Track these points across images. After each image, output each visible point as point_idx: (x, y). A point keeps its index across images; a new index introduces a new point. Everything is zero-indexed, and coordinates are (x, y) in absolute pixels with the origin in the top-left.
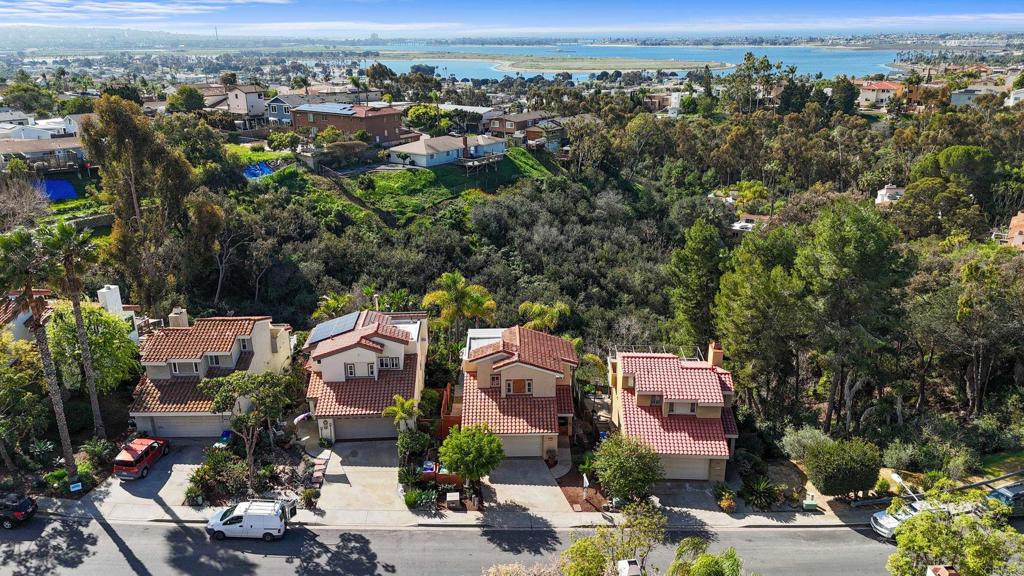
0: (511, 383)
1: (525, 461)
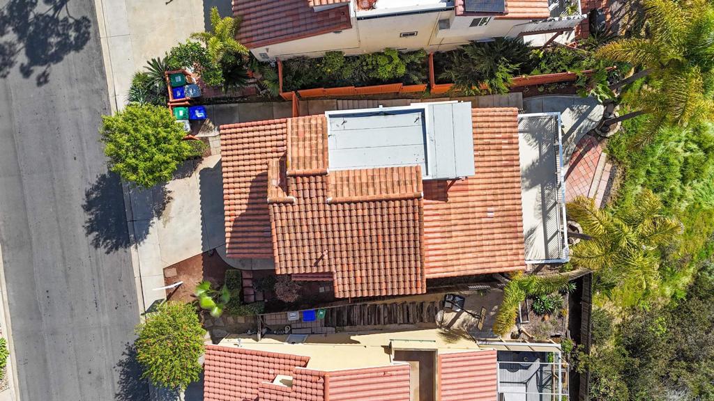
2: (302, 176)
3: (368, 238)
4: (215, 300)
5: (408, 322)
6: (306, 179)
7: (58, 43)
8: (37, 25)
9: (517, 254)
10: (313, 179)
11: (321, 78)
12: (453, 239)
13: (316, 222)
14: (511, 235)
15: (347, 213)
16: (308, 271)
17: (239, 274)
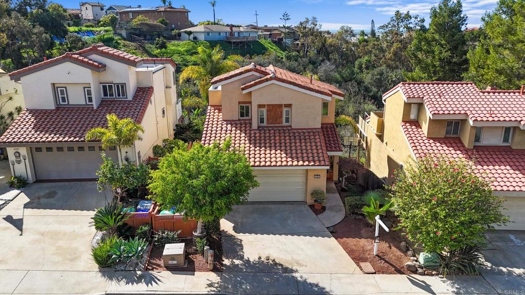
0: (265, 110)
1: (283, 206)
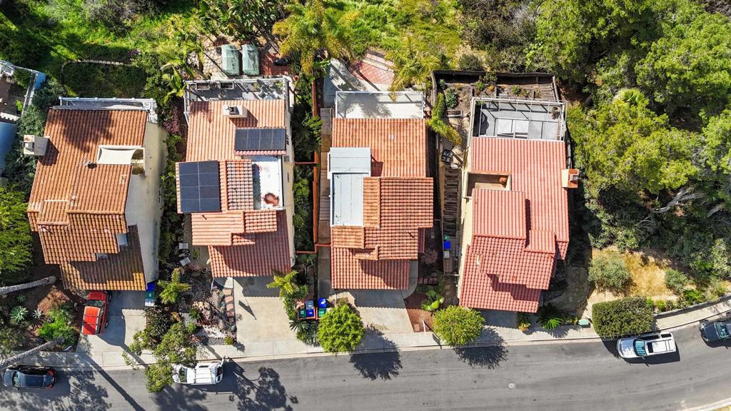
2: (365, 241)
3: (401, 208)
4: (434, 301)
5: (457, 185)
6: (367, 239)
7: (274, 388)
8: (262, 400)
9: (416, 124)
10: (367, 235)
11: (306, 229)
12: (405, 159)
13: (390, 235)
14: (405, 126)
15: (386, 218)
16: (417, 241)
17: (419, 285)
